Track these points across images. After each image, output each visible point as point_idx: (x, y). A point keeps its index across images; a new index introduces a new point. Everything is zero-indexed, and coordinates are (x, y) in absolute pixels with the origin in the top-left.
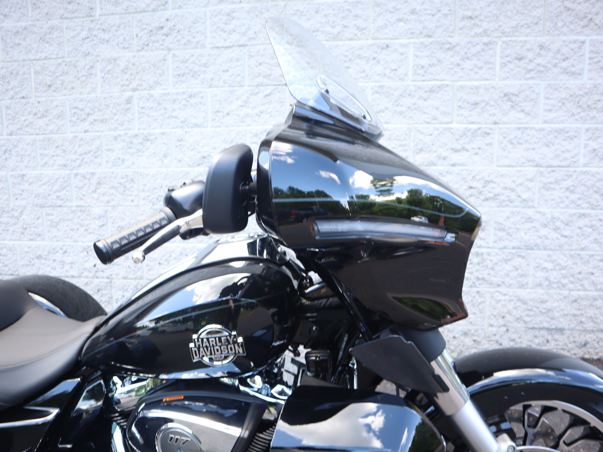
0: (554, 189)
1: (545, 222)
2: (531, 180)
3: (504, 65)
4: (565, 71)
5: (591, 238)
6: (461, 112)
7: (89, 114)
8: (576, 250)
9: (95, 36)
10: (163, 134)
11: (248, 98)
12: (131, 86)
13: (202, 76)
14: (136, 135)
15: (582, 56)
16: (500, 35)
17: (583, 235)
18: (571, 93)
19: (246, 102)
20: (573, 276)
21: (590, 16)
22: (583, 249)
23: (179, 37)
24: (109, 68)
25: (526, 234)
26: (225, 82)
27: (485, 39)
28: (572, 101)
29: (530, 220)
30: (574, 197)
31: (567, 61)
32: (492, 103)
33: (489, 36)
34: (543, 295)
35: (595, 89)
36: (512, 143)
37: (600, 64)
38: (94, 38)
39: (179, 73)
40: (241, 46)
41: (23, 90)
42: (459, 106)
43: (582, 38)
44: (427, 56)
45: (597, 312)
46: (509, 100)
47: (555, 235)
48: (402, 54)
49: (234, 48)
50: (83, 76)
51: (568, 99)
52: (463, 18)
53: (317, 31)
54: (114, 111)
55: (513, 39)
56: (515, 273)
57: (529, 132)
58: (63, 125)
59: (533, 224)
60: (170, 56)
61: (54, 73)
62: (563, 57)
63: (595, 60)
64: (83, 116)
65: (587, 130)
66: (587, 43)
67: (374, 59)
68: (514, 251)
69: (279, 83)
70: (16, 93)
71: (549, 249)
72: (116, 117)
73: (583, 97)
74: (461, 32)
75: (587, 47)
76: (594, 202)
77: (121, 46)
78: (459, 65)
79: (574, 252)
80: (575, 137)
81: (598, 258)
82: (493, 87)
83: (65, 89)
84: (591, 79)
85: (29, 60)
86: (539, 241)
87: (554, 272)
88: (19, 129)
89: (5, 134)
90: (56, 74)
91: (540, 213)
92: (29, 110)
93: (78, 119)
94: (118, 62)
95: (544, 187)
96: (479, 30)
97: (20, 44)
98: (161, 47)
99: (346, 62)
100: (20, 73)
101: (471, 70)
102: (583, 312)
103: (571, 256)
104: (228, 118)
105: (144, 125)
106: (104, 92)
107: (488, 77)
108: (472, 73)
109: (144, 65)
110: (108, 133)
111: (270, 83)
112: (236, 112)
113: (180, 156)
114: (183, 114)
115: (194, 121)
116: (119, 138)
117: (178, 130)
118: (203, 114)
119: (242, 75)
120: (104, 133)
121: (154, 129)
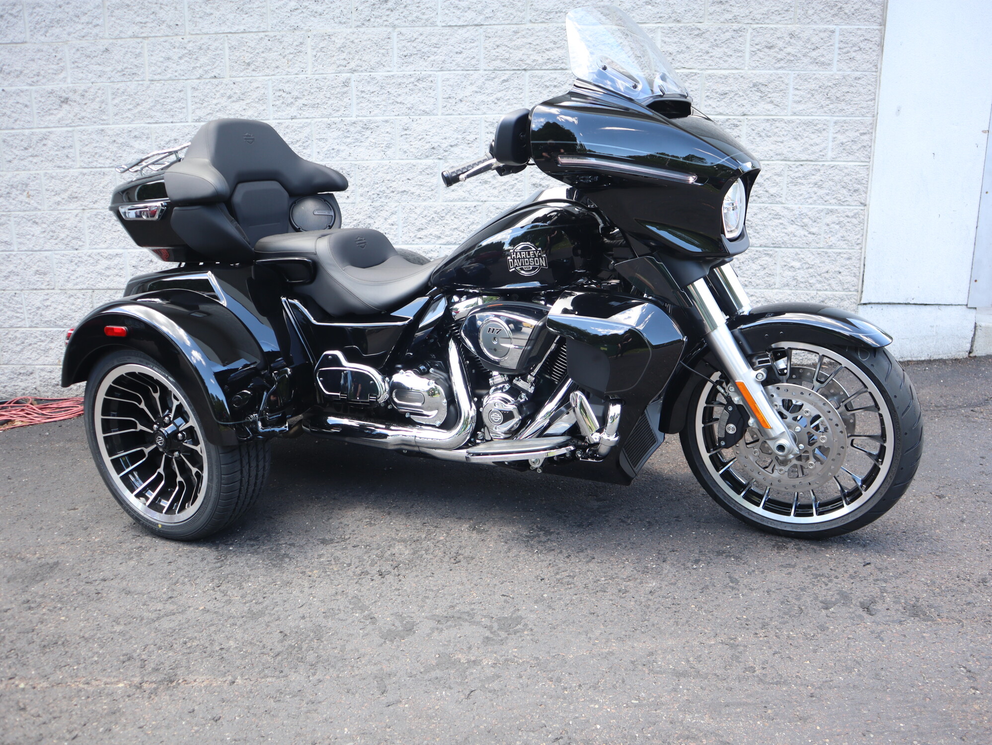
0: (802, 184)
1: (793, 219)
2: (779, 175)
3: (753, 53)
4: (815, 62)
5: (839, 235)
6: (710, 102)
7: (297, 98)
8: (823, 248)
9: (306, 7)
10: (387, 121)
11: (484, 83)
12: (349, 67)
13: (432, 58)
14: (354, 123)
15: (831, 45)
16: (750, 21)
17: (831, 232)
18: (821, 84)
19: (481, 88)
20: (820, 275)
21: (840, 5)
22: (830, 247)
23: (406, 13)
24: (322, 45)
25: (773, 230)
26: (458, 65)
27: (735, 26)
28: (821, 92)
29: (777, 216)
30: (821, 192)
31: (817, 51)
32: (741, 93)
33: (739, 23)
34: (790, 295)
35: (844, 80)
36: (761, 136)
37: (849, 54)
38: (304, 10)
39: (405, 53)
40: (476, 25)
41: (215, 68)
42: (707, 96)
43: (832, 27)
44: (675, 43)
46: (758, 90)
47: (803, 232)
49: (468, 28)
50: (290, 53)
51: (817, 90)
52: (713, 3)
53: (561, 12)
54: (328, 95)
55: (763, 26)
56: (762, 273)
57: (777, 124)
58: (264, 110)
59: (780, 221)
60: (395, 34)
61: (255, 49)
62: (813, 47)
63: (844, 50)
64: (290, 100)
65: (835, 123)
66: (837, 33)
68: (761, 249)
69: (518, 68)
70: (206, 72)
71: (796, 247)
72: (330, 102)
73: (832, 88)
74: (710, 17)
75: (837, 37)
76: (842, 198)
77: (336, 20)
78: (707, 52)
79: (821, 250)
80: (824, 130)
81: (845, 256)
82: (742, 77)
83: (268, 68)
84: (840, 70)
85: (223, 33)
86: (786, 238)
87: (801, 271)
88: (208, 114)
89: (190, 120)
90: (257, 51)
91: (788, 209)
92: (222, 91)
93: (283, 103)
94: (333, 38)
95: (792, 182)
96: (729, 16)
97: (212, 14)
98: (386, 23)
100: (212, 48)
101: (720, 58)
103: (819, 254)
104: (461, 105)
105: (363, 111)
106: (316, 72)
107: (737, 65)
108: (721, 62)
109: (364, 43)
110: (320, 120)
111: (508, 67)
112: (470, 99)
113: (406, 147)
114: (410, 100)
115: (423, 108)
116: (334, 126)
117: (404, 117)
118: (433, 100)
119: (477, 57)
120: (316, 120)
121: (376, 115)
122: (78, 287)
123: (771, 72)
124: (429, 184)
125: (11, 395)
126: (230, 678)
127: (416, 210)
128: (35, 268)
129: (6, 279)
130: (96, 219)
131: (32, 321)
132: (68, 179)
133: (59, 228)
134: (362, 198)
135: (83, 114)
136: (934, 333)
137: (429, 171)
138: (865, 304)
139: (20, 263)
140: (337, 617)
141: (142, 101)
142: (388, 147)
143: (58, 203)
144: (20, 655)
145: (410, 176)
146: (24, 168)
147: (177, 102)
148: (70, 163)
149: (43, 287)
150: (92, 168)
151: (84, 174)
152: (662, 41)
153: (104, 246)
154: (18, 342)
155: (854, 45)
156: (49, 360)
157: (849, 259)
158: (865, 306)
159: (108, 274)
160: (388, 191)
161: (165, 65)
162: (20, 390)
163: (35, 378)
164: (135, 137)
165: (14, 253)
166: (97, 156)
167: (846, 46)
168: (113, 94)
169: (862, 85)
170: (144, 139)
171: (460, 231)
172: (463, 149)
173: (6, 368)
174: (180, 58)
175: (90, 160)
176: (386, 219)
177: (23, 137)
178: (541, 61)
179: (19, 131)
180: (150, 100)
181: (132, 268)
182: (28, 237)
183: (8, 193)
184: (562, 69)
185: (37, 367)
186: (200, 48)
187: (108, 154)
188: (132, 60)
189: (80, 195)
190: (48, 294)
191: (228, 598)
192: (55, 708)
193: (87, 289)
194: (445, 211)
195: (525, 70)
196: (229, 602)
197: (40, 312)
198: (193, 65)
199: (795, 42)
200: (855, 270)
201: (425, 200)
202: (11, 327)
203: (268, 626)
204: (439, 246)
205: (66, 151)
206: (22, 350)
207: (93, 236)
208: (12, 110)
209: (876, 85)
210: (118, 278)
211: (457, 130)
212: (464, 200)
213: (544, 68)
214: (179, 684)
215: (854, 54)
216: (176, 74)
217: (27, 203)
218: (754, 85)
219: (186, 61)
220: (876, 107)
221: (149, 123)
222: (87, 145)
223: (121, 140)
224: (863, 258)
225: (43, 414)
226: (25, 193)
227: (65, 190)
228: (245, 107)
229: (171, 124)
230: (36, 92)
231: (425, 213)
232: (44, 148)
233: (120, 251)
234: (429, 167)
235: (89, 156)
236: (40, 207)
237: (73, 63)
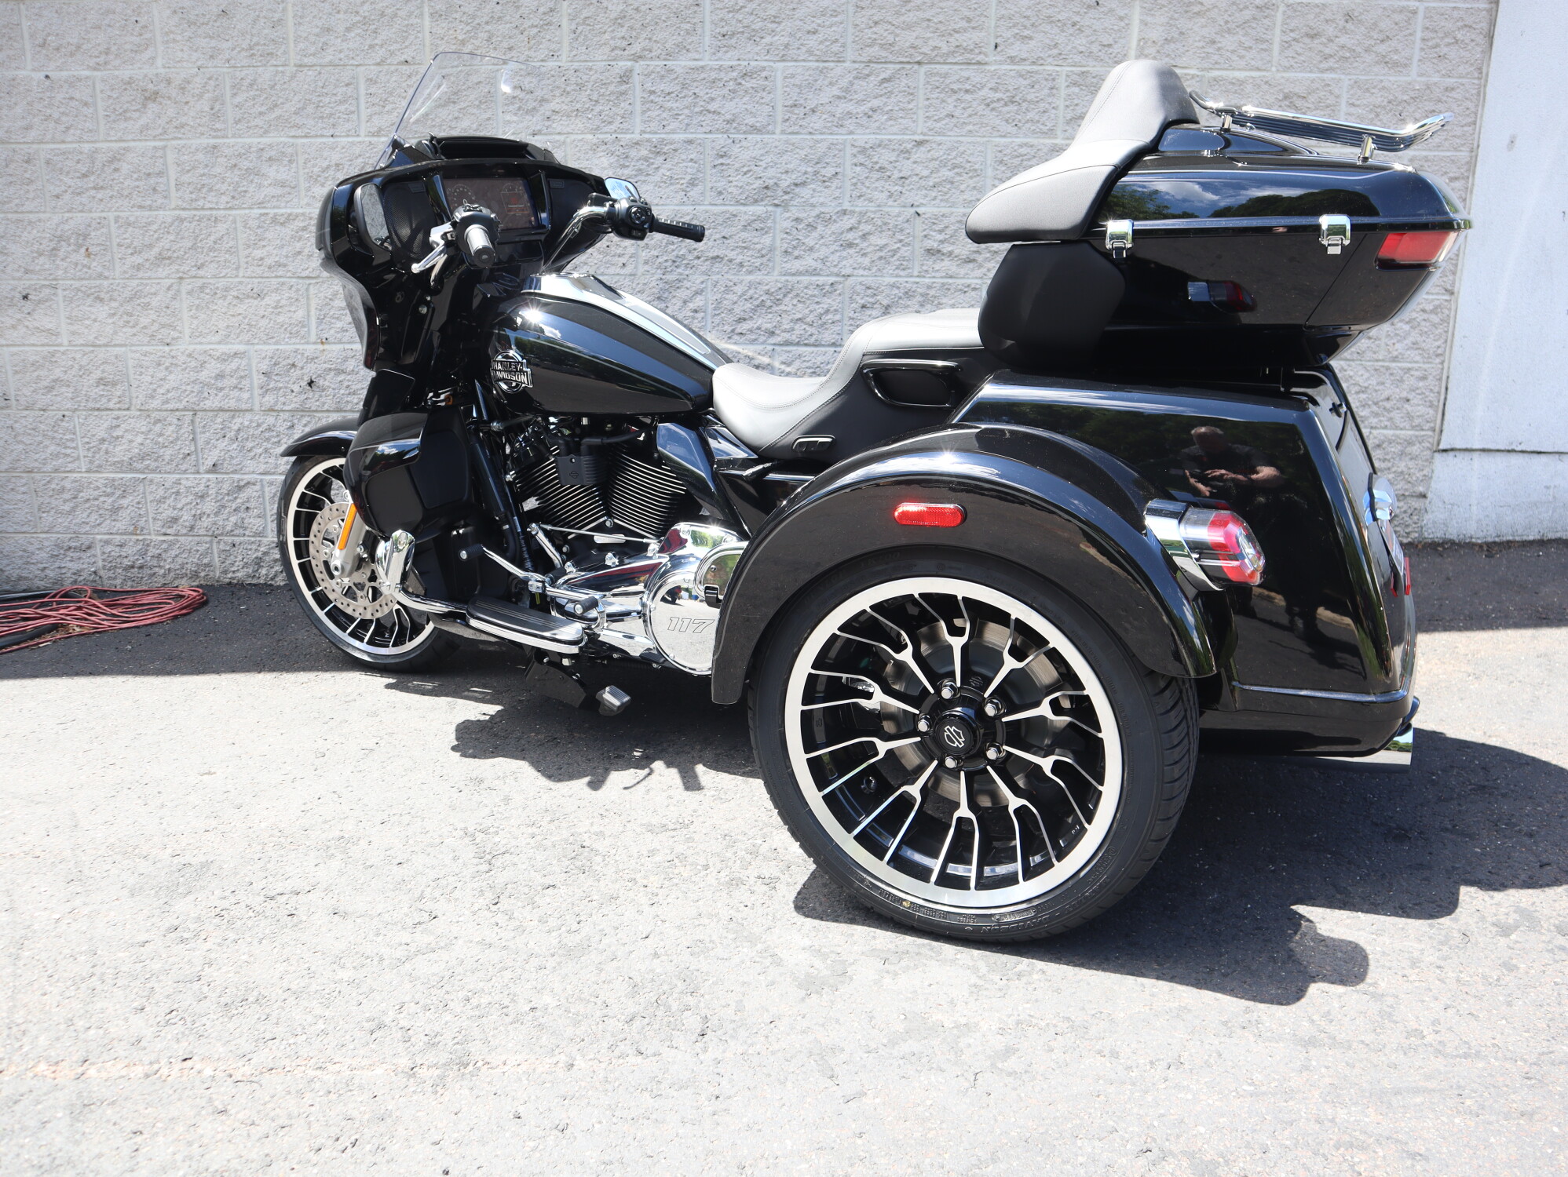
3: (1286, 45)
4: (1384, 61)
5: (1408, 341)
7: (542, 100)
8: (1383, 360)
10: (690, 142)
11: (851, 84)
12: (630, 51)
13: (768, 39)
14: (637, 143)
15: (1411, 34)
18: (1391, 97)
19: (847, 90)
20: (1376, 404)
22: (1395, 359)
24: (585, 13)
26: (810, 52)
28: (1391, 110)
31: (1387, 44)
35: (1428, 92)
37: (1437, 50)
39: (724, 31)
41: (406, 47)
44: (1162, 25)
45: (1411, 464)
48: (1121, 19)
50: (533, 26)
51: (1384, 108)
54: (595, 97)
58: (489, 119)
61: (474, 17)
62: (1381, 37)
63: (1430, 44)
64: (530, 106)
66: (1421, 14)
67: (1074, 24)
69: (908, 60)
70: (392, 53)
72: (598, 108)
73: (1409, 104)
75: (1420, 21)
78: (1213, 42)
79: (1381, 363)
81: (1417, 374)
82: (1266, 82)
83: (495, 49)
84: (1422, 75)
89: (362, 133)
90: (476, 22)
99: (1025, 27)
100: (400, 13)
101: (1233, 52)
102: (1390, 465)
103: (1376, 370)
104: (814, 118)
105: (652, 124)
106: (576, 59)
107: (1259, 64)
108: (1235, 58)
109: (657, 12)
110: (580, 137)
111: (891, 58)
112: (829, 108)
113: (720, 185)
114: (730, 108)
115: (751, 121)
116: (604, 147)
117: (720, 136)
118: (767, 109)
119: (842, 40)
120: (573, 137)
121: (673, 132)
122: (170, 406)
123: (1313, 76)
124: (758, 247)
125: (54, 583)
126: (563, 1058)
127: (735, 289)
128: (97, 374)
129: (49, 391)
130: (202, 295)
131: (91, 462)
132: (155, 227)
133: (139, 308)
134: (647, 268)
135: (184, 120)
136: (1551, 498)
137: (757, 225)
138: (1445, 451)
139: (72, 366)
140: (712, 953)
141: (281, 100)
142: (692, 183)
143: (139, 267)
144: (189, 1020)
145: (726, 232)
146: (81, 208)
147: (341, 102)
148: (160, 201)
149: (111, 405)
150: (196, 209)
151: (182, 220)
152: (1142, 21)
153: (217, 338)
154: (66, 496)
155: (1446, 35)
156: (120, 525)
157: (1424, 378)
158: (1444, 454)
159: (220, 385)
160: (690, 257)
161: (322, 40)
162: (69, 575)
163: (94, 556)
164: (270, 159)
165: (62, 349)
166: (205, 190)
167: (1434, 35)
168: (233, 87)
169: (1457, 100)
170: (285, 162)
171: (806, 324)
172: (814, 190)
173: (47, 539)
174: (348, 29)
175: (193, 196)
176: (685, 302)
177: (80, 157)
178: (945, 49)
179: (74, 145)
180: (296, 98)
181: (262, 376)
182: (87, 322)
183: (54, 249)
184: (979, 63)
185: (99, 537)
186: (383, 15)
187: (224, 187)
188: (266, 31)
189: (175, 255)
190: (118, 418)
191: (518, 923)
192: (278, 1110)
193: (185, 409)
194: (783, 290)
195: (919, 63)
196: (520, 929)
197: (104, 447)
198: (368, 42)
199: (1353, 28)
200: (1432, 397)
201: (750, 272)
202: (56, 471)
203: (601, 970)
204: (770, 348)
205: (152, 181)
206: (74, 509)
207: (195, 322)
208: (61, 110)
209: (1478, 101)
210: (235, 393)
211: (805, 160)
212: (815, 272)
213: (950, 60)
214: (479, 1069)
215: (1445, 50)
216: (342, 56)
217: (85, 266)
218: (1286, 97)
219: (358, 35)
220: (1476, 136)
221: (293, 137)
222: (189, 171)
223: (245, 164)
224: (1444, 377)
225: (113, 615)
226: (83, 250)
227: (151, 246)
228: (456, 114)
229: (331, 139)
230: (103, 80)
231: (751, 292)
232: (116, 175)
233: (242, 348)
234: (759, 218)
235: (191, 189)
236: (106, 274)
237: (167, 33)
